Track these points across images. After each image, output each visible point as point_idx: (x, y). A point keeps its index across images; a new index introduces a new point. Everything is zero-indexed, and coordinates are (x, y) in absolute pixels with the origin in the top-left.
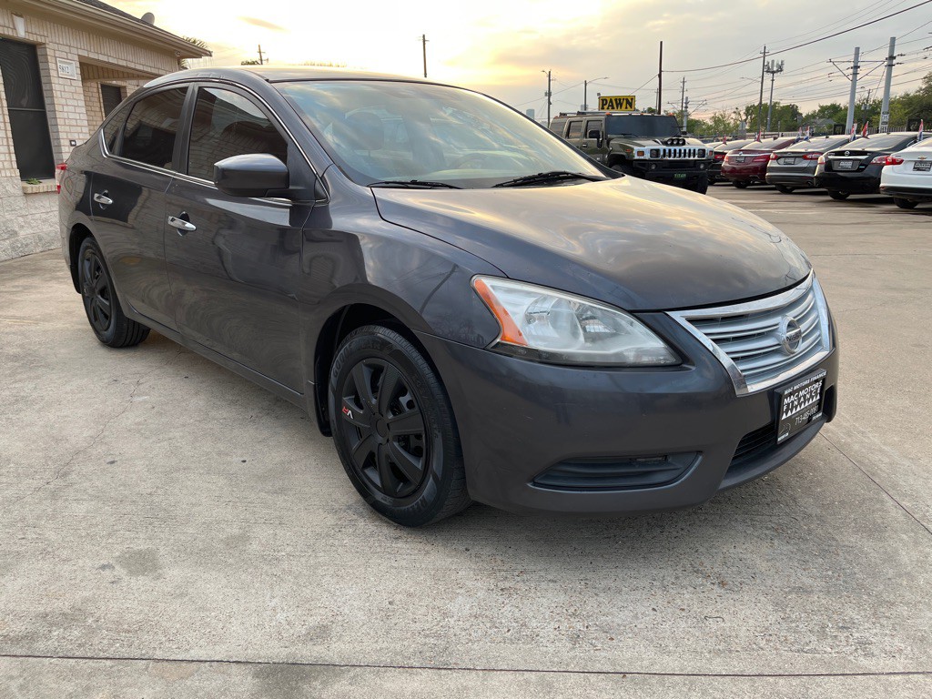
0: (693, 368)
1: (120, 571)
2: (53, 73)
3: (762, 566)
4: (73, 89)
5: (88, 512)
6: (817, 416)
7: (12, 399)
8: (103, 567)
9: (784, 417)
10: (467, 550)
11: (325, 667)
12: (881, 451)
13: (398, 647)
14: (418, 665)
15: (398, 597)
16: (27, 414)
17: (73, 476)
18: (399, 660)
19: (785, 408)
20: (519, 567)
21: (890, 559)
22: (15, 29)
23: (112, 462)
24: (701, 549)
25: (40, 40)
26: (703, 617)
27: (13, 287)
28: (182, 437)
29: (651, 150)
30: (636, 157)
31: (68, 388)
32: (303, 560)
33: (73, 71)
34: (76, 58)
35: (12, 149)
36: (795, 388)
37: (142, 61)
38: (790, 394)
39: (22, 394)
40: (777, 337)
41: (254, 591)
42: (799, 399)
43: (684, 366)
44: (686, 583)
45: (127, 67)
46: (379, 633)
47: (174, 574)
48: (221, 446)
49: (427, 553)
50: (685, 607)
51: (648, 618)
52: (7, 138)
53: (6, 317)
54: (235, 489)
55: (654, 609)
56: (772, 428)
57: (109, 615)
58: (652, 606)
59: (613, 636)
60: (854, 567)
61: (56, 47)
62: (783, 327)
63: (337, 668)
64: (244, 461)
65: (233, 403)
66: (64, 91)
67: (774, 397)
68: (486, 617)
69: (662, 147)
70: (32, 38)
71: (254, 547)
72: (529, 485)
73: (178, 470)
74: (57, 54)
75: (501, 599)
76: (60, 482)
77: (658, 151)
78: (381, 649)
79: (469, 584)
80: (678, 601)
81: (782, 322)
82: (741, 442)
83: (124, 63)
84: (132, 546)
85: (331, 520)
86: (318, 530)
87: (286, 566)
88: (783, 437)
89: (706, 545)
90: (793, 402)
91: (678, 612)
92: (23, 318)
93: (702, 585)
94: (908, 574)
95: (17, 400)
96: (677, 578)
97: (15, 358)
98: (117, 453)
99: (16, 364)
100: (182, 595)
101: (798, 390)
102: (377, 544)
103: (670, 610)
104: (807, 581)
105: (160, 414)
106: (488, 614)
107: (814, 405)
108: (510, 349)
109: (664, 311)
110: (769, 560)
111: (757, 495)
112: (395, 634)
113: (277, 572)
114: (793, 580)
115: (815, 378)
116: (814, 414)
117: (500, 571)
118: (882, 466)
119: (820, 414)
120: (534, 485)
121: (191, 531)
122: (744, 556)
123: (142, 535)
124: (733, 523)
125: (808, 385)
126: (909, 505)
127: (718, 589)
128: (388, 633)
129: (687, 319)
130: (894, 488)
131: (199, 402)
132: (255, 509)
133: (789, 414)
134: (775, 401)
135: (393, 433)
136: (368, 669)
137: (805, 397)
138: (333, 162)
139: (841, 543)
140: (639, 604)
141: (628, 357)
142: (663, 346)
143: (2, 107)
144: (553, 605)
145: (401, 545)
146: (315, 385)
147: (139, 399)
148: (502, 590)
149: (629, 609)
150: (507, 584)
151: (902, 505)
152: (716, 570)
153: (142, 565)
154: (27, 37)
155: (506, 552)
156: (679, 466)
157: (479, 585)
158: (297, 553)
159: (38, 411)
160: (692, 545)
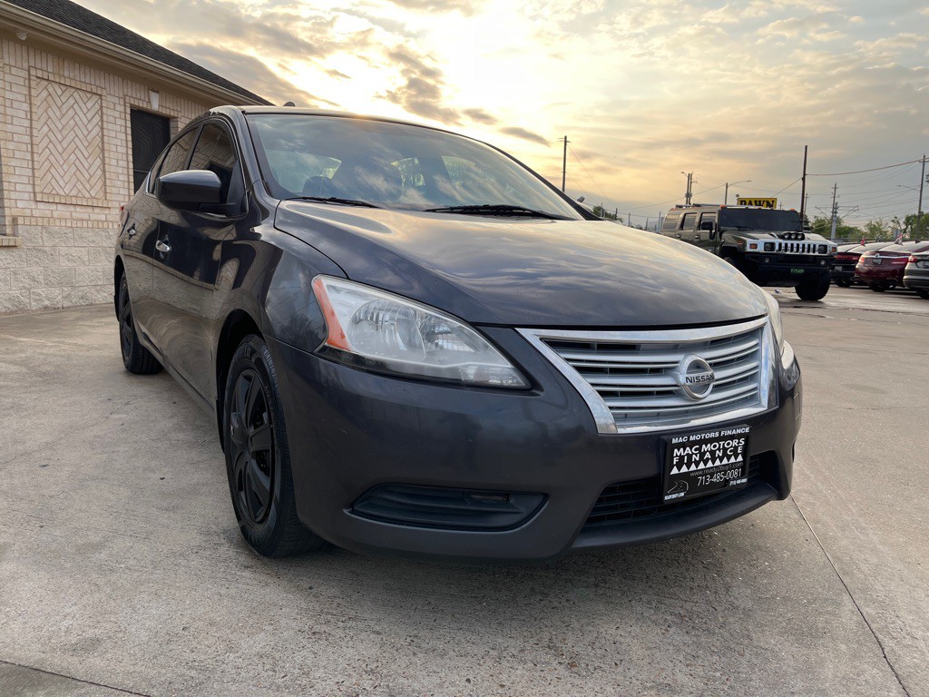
0: (542, 394)
3: (637, 651)
6: (739, 482)
9: (675, 471)
10: (310, 588)
11: (63, 679)
12: (874, 550)
13: (153, 673)
15: (198, 624)
16: (11, 418)
18: (142, 687)
19: (675, 461)
20: (352, 613)
21: (808, 670)
22: (150, 102)
23: (45, 466)
24: (576, 625)
25: (172, 114)
28: (126, 452)
29: (765, 243)
30: (748, 249)
31: (64, 401)
32: (136, 574)
36: (692, 438)
38: (683, 446)
39: (22, 403)
40: (676, 377)
41: (63, 596)
42: (702, 455)
43: (535, 391)
44: (529, 657)
46: (146, 656)
47: (6, 568)
48: (153, 464)
49: (267, 585)
50: (507, 684)
51: (453, 689)
53: (68, 344)
54: (131, 502)
55: (468, 680)
56: (657, 482)
58: (468, 677)
60: (754, 672)
62: (685, 366)
63: (74, 682)
64: (162, 479)
65: (197, 428)
67: (659, 445)
68: (273, 658)
69: (777, 241)
70: (165, 112)
71: (103, 555)
72: (346, 511)
73: (94, 480)
75: (305, 642)
77: (773, 244)
78: (134, 672)
79: (283, 622)
80: (504, 677)
82: (607, 490)
85: (197, 540)
86: (177, 549)
87: (113, 578)
88: (674, 496)
89: (584, 621)
90: (689, 456)
91: (495, 687)
92: (81, 346)
93: (547, 663)
97: (43, 374)
98: (56, 459)
99: (40, 379)
101: (699, 443)
102: (222, 570)
103: (486, 684)
104: (682, 678)
105: (123, 431)
106: (277, 655)
107: (731, 467)
108: (336, 354)
109: (513, 327)
110: (650, 649)
111: (685, 578)
112: (162, 660)
113: (101, 582)
114: (664, 675)
115: (729, 433)
116: (734, 479)
117: (328, 613)
118: (864, 567)
119: (744, 480)
120: (352, 512)
121: (58, 533)
122: (622, 640)
123: (11, 531)
124: (633, 602)
125: (718, 440)
126: (873, 612)
127: (562, 671)
128: (155, 657)
129: (541, 339)
130: (863, 591)
131: (168, 424)
132: (134, 522)
133: (684, 469)
134: (661, 450)
135: (252, 449)
136: (103, 689)
137: (712, 453)
138: (263, 178)
139: (755, 643)
140: (455, 671)
141: (466, 374)
142: (509, 365)
143: (128, 168)
144: (357, 658)
145: (247, 574)
146: (217, 401)
147: (116, 416)
148: (314, 633)
149: (440, 675)
150: (324, 628)
151: (863, 611)
152: (576, 649)
154: (160, 110)
155: (350, 596)
156: (521, 509)
157: (294, 624)
158: (136, 568)
159: (22, 417)
160: (566, 619)
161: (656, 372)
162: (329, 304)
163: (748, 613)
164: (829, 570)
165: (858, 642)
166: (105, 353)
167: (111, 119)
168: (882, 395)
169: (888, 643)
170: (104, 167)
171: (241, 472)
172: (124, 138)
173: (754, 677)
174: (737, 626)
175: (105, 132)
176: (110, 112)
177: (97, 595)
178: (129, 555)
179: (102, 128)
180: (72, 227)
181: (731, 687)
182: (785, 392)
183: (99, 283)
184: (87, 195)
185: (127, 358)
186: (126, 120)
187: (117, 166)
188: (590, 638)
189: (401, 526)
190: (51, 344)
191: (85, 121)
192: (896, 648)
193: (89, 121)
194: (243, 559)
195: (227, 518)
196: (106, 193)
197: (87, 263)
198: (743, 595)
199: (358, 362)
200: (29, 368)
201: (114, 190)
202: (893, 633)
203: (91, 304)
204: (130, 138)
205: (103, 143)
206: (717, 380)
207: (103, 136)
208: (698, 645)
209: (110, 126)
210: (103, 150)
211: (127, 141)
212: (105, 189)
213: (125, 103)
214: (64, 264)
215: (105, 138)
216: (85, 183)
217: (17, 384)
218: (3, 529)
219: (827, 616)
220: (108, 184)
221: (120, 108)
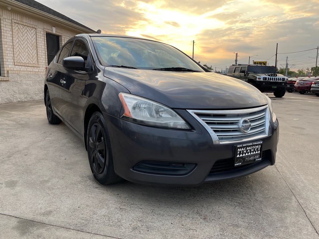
0: (195, 131)
1: (4, 185)
3: (226, 214)
5: (8, 168)
6: (259, 159)
9: (238, 156)
10: (118, 194)
11: (41, 224)
12: (302, 182)
13: (70, 221)
14: (72, 228)
15: (83, 206)
17: (12, 157)
18: (68, 226)
19: (238, 153)
20: (132, 202)
21: (282, 220)
22: (52, 30)
23: (26, 155)
24: (205, 206)
25: (60, 35)
26: (189, 229)
28: (52, 150)
29: (263, 78)
30: (258, 80)
31: (30, 133)
32: (61, 190)
36: (244, 145)
38: (241, 148)
39: (15, 134)
40: (238, 125)
41: (38, 197)
42: (247, 151)
44: (191, 216)
46: (68, 216)
47: (18, 189)
48: (62, 154)
49: (104, 193)
50: (184, 224)
51: (167, 226)
52: (46, 62)
53: (28, 114)
54: (56, 167)
55: (172, 223)
56: (232, 160)
58: (172, 222)
59: (150, 230)
61: (65, 37)
62: (241, 122)
63: (45, 225)
64: (65, 159)
68: (108, 217)
69: (267, 77)
70: (58, 34)
71: (49, 184)
72: (131, 170)
73: (43, 159)
74: (65, 39)
75: (118, 212)
76: (7, 159)
77: (266, 78)
78: (64, 221)
79: (110, 205)
80: (183, 222)
82: (216, 162)
84: (12, 179)
85: (79, 179)
86: (73, 182)
87: (54, 191)
88: (238, 164)
89: (208, 205)
90: (243, 151)
91: (181, 225)
92: (33, 114)
93: (197, 218)
94: (286, 227)
95: (12, 135)
96: (188, 214)
97: (21, 124)
98: (29, 153)
99: (20, 126)
101: (246, 147)
102: (88, 189)
103: (177, 224)
104: (241, 223)
105: (51, 143)
106: (110, 216)
107: (256, 154)
108: (127, 118)
109: (185, 109)
110: (230, 213)
111: (240, 191)
112: (73, 217)
113: (50, 192)
114: (235, 222)
115: (256, 143)
116: (257, 159)
117: (124, 203)
118: (299, 187)
119: (260, 159)
120: (133, 170)
121: (33, 177)
122: (221, 211)
123: (18, 176)
124: (224, 199)
125: (252, 146)
126: (302, 202)
127: (202, 220)
128: (70, 216)
129: (195, 113)
130: (299, 195)
131: (64, 141)
132: (58, 173)
133: (241, 155)
134: (234, 149)
135: (98, 149)
136: (55, 227)
137: (250, 150)
138: (98, 59)
139: (264, 212)
140: (167, 221)
141: (170, 125)
142: (184, 122)
143: (45, 53)
144: (135, 216)
145: (97, 190)
146: (84, 134)
147: (47, 138)
148: (121, 209)
149: (162, 222)
150: (124, 207)
151: (299, 201)
152: (206, 214)
153: (11, 185)
154: (56, 33)
155: (131, 197)
156: (188, 169)
157: (114, 206)
158: (61, 188)
159: (16, 139)
160: (202, 204)
161: (232, 124)
162: (125, 102)
163: (261, 202)
164: (287, 188)
165: (297, 211)
166: (41, 117)
167: (39, 36)
168: (304, 130)
169: (307, 212)
170: (37, 53)
171: (94, 157)
172: (44, 43)
173: (264, 222)
174: (258, 206)
175: (37, 41)
176: (39, 34)
177: (49, 197)
178: (58, 184)
179: (36, 40)
180: (27, 74)
182: (274, 129)
183: (37, 93)
184: (32, 63)
185: (49, 119)
186: (44, 37)
187: (42, 53)
188: (210, 210)
189: (150, 174)
190: (22, 114)
191: (31, 37)
192: (310, 213)
193: (32, 37)
194: (95, 185)
195: (89, 172)
196: (38, 62)
197: (32, 86)
198: (259, 197)
199: (135, 121)
200: (16, 122)
201: (41, 61)
202: (309, 208)
203: (34, 100)
204: (46, 43)
205: (37, 45)
206: (252, 126)
207: (37, 42)
208: (245, 212)
209: (39, 39)
210: (37, 47)
211: (45, 44)
213: (44, 31)
214: (25, 86)
216: (31, 59)
217: (13, 128)
218: (15, 176)
219: (287, 203)
220: (39, 59)
221: (42, 33)
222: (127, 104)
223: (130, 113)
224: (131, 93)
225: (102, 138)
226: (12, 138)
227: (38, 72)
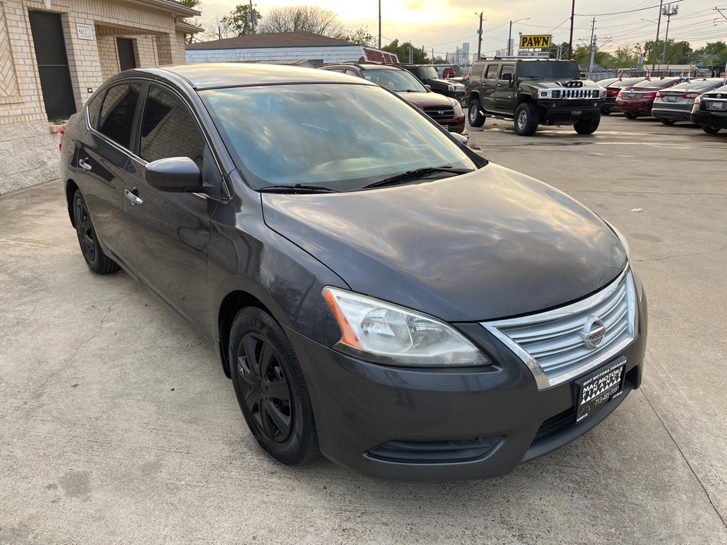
1: (61, 491)
2: (73, 36)
3: (558, 518)
4: (90, 48)
5: (49, 433)
6: (618, 394)
7: (15, 321)
8: (49, 487)
9: (584, 402)
10: (325, 488)
15: (262, 532)
16: (23, 336)
17: (45, 397)
19: (584, 395)
20: (362, 508)
21: (666, 519)
22: (43, 3)
23: (75, 386)
24: (513, 500)
25: (63, 11)
27: (38, 211)
28: (132, 363)
29: (553, 91)
30: (540, 97)
31: (57, 312)
32: (197, 489)
33: (90, 32)
34: (92, 23)
35: (42, 97)
36: (594, 378)
37: (146, 22)
38: (589, 385)
39: (23, 317)
40: (582, 336)
41: (153, 519)
42: (599, 386)
43: (494, 366)
44: (492, 533)
45: (133, 27)
47: (98, 496)
48: (159, 374)
49: (293, 489)
52: (38, 89)
53: (27, 241)
54: (160, 417)
56: (573, 411)
57: (45, 533)
60: (634, 526)
61: (76, 15)
64: (173, 390)
65: (176, 331)
66: (83, 50)
67: (574, 387)
69: (562, 89)
70: (57, 9)
71: (163, 475)
73: (121, 396)
74: (77, 20)
76: (34, 403)
77: (559, 92)
79: (319, 522)
81: (587, 322)
82: (543, 425)
83: (131, 25)
84: (73, 468)
85: (226, 451)
86: (215, 461)
87: (182, 495)
88: (582, 418)
89: (517, 495)
90: (592, 390)
92: (39, 242)
93: (504, 536)
94: (678, 535)
95: (18, 323)
96: (486, 528)
97: (25, 281)
98: (81, 377)
99: (25, 287)
100: (100, 518)
101: (598, 380)
102: (256, 478)
105: (120, 340)
107: (613, 387)
109: (478, 322)
110: (565, 514)
113: (174, 500)
114: (581, 536)
115: (615, 367)
116: (615, 393)
117: (346, 511)
118: (683, 422)
119: (620, 392)
120: (368, 456)
121: (119, 456)
122: (546, 509)
123: (83, 458)
124: (544, 474)
125: (610, 372)
126: (696, 463)
127: (516, 542)
129: (497, 328)
130: (687, 445)
131: (150, 330)
132: (172, 438)
133: (589, 399)
134: (575, 391)
135: (269, 394)
137: (604, 383)
138: (236, 167)
139: (630, 500)
141: (447, 360)
142: (476, 349)
143: (33, 65)
145: (274, 480)
146: (220, 343)
147: (106, 325)
148: (344, 530)
150: (349, 524)
151: (690, 464)
152: (519, 521)
153: (77, 486)
154: (53, 9)
155: (355, 492)
156: (487, 445)
157: (326, 524)
158: (194, 483)
159: (32, 334)
160: (505, 495)
162: (341, 313)
163: (618, 472)
164: (661, 429)
165: (691, 492)
167: (14, 23)
168: (659, 244)
169: (711, 490)
170: (14, 68)
171: (256, 404)
172: (27, 39)
173: (635, 529)
174: (614, 486)
175: (11, 35)
176: (12, 17)
177: (178, 515)
179: (8, 33)
181: (623, 540)
183: (26, 169)
184: (5, 94)
186: (26, 22)
187: (25, 64)
188: (525, 510)
190: (12, 243)
192: (716, 494)
194: (267, 465)
196: (19, 90)
197: (14, 154)
198: (612, 458)
199: (368, 356)
200: (9, 274)
201: (25, 86)
202: (712, 481)
203: (22, 188)
204: (31, 38)
205: (10, 46)
207: (9, 39)
209: (14, 30)
210: (11, 52)
211: (29, 41)
212: (18, 87)
213: (23, 6)
215: (12, 41)
216: (1, 84)
217: (9, 295)
218: (74, 457)
219: (669, 471)
220: (19, 82)
221: (19, 12)
222: (349, 317)
223: (357, 340)
224: (351, 290)
225: (277, 369)
226: (18, 332)
227: (23, 117)
